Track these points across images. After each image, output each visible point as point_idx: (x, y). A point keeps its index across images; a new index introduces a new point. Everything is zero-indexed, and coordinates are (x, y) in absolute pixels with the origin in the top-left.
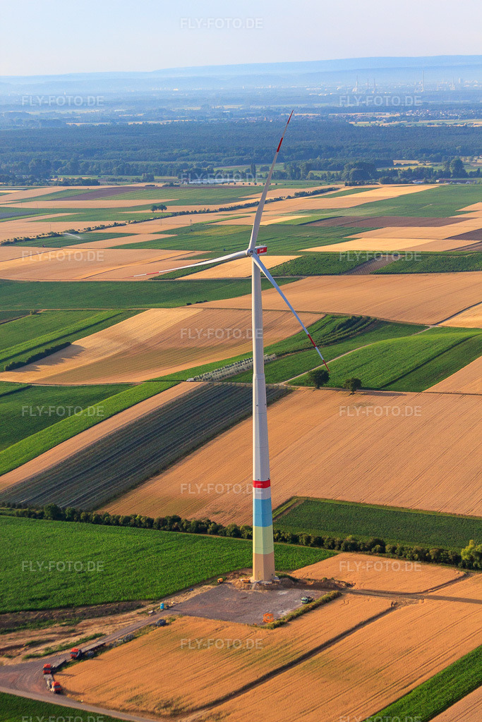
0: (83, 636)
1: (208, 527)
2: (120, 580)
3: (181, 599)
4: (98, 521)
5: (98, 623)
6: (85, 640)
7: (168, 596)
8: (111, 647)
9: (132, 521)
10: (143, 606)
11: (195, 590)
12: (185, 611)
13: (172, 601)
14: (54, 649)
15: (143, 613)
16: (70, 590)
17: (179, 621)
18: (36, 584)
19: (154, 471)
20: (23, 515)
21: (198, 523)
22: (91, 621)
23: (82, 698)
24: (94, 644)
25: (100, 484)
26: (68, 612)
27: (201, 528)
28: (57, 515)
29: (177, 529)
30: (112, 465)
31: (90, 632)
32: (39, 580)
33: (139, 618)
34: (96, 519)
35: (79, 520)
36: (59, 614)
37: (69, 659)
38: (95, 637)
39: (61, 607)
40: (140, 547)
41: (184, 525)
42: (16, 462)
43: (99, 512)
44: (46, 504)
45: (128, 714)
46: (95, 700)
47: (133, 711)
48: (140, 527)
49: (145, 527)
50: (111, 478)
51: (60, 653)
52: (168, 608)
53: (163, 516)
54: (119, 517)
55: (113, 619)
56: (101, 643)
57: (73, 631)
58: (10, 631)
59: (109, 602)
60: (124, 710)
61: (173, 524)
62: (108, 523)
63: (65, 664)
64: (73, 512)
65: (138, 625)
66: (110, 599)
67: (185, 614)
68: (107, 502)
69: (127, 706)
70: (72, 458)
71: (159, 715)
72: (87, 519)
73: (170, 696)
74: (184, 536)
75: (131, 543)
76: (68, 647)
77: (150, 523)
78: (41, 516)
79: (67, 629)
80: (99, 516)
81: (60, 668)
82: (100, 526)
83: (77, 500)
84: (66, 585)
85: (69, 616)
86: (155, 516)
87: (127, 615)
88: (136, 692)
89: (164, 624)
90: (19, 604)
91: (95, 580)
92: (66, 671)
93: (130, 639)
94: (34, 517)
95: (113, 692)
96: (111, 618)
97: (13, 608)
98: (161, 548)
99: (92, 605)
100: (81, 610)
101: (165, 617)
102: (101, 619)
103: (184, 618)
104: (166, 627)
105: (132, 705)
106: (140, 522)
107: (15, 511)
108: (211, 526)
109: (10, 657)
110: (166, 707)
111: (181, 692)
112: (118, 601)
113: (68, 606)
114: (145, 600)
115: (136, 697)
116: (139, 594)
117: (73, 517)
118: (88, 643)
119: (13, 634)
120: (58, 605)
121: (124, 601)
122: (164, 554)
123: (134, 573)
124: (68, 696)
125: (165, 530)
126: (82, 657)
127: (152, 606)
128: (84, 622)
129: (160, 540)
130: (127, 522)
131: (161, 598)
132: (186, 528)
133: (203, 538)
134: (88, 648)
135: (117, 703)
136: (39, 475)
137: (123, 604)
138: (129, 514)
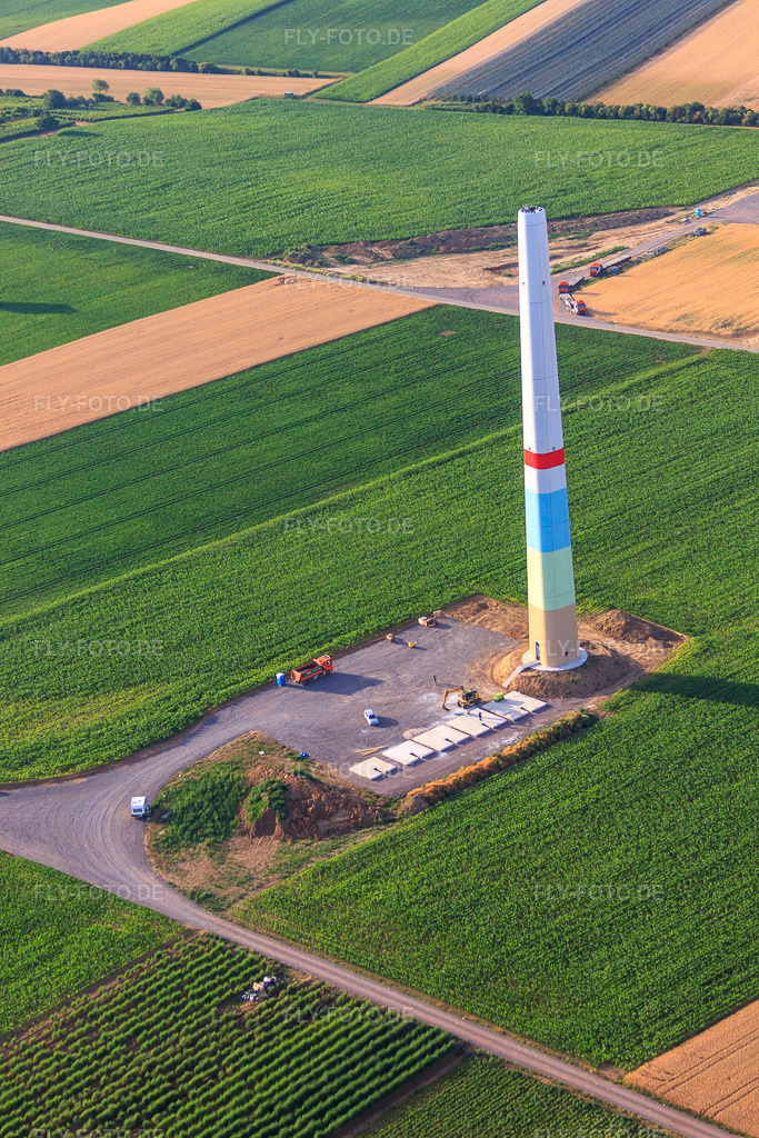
0: (599, 251)
1: (743, 116)
2: (636, 184)
3: (721, 204)
4: (590, 114)
5: (616, 235)
6: (604, 255)
7: (703, 201)
8: (639, 262)
9: (637, 112)
10: (672, 214)
11: (739, 193)
12: (729, 217)
13: (709, 207)
14: (565, 266)
15: (673, 221)
16: (571, 198)
17: (724, 230)
18: (524, 191)
19: (655, 48)
20: (485, 110)
21: (729, 111)
22: (605, 233)
23: (614, 319)
24: (617, 258)
25: (582, 68)
26: (574, 223)
27: (732, 118)
28: (533, 108)
29: (699, 121)
30: (594, 43)
31: (607, 246)
32: (527, 186)
33: (670, 228)
34: (586, 111)
35: (563, 113)
36: (563, 225)
37: (587, 276)
38: (615, 251)
39: (563, 218)
40: (655, 144)
41: (710, 114)
42: (461, 43)
43: (590, 102)
44: (514, 95)
45: (678, 336)
46: (633, 321)
47: (683, 331)
48: (648, 119)
49: (655, 120)
50: (597, 60)
51: (573, 270)
52: (706, 214)
53: (679, 104)
54: (618, 108)
55: (634, 230)
56: (626, 256)
57: (585, 245)
58: (503, 247)
59: (626, 210)
60: (671, 331)
61: (693, 114)
62: (604, 117)
63: (583, 282)
64: (555, 103)
65: (669, 236)
66: (627, 206)
67: (731, 222)
68: (597, 90)
69: (674, 326)
70: (537, 36)
71: (718, 335)
72: (574, 112)
73: (728, 314)
74: (711, 129)
75: (641, 139)
76: (582, 263)
77: (661, 115)
78: (510, 110)
79: (576, 243)
80: (591, 107)
81: (578, 286)
82: (593, 121)
83: (555, 89)
84: (564, 192)
85: (576, 228)
86: (668, 106)
87: (653, 224)
88: (683, 311)
89: (704, 233)
90: (507, 215)
91: (601, 185)
92: (586, 289)
93: (663, 251)
94: (501, 112)
95: (653, 312)
96: (632, 228)
97: (501, 220)
98: (682, 143)
99: (605, 214)
100: (591, 220)
101: (705, 224)
102: (619, 231)
103: (730, 225)
104: (707, 237)
105: (682, 325)
106: (648, 113)
107: (474, 105)
108: (746, 115)
109: (510, 276)
110: (724, 326)
111: (741, 309)
112: (637, 209)
113: (572, 217)
114: (674, 206)
115: (685, 316)
116: (664, 199)
117: (555, 110)
118: (607, 258)
119: (507, 250)
120: (558, 215)
121: (646, 208)
122: (689, 151)
123: (653, 175)
124: (596, 316)
125: (683, 122)
126: (603, 273)
127: (684, 213)
128: (596, 234)
129: (679, 135)
130: (629, 113)
131: (694, 204)
132: (713, 118)
133: (738, 130)
134: (610, 263)
135: (661, 322)
136: (497, 60)
137: (646, 211)
138: (632, 104)
